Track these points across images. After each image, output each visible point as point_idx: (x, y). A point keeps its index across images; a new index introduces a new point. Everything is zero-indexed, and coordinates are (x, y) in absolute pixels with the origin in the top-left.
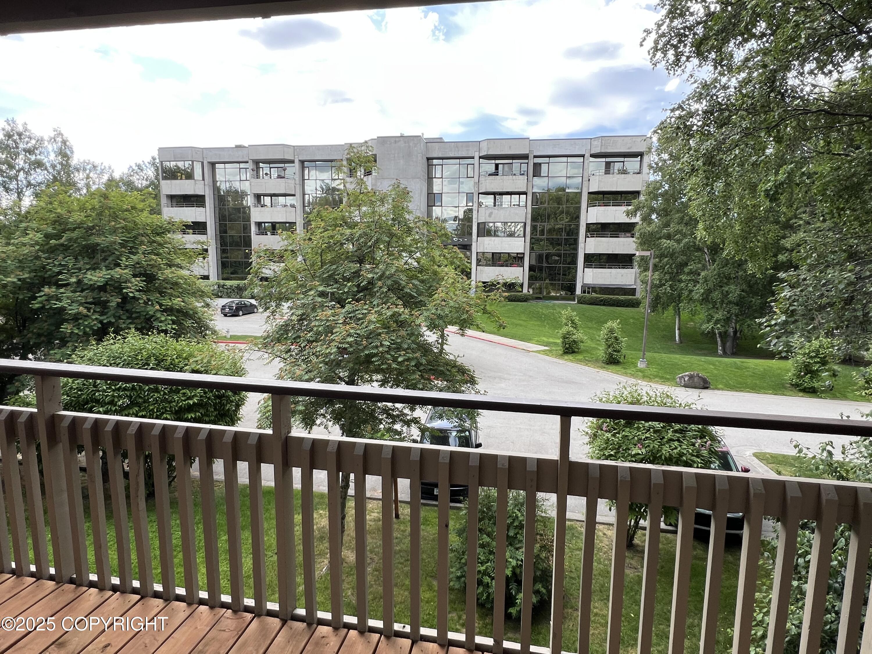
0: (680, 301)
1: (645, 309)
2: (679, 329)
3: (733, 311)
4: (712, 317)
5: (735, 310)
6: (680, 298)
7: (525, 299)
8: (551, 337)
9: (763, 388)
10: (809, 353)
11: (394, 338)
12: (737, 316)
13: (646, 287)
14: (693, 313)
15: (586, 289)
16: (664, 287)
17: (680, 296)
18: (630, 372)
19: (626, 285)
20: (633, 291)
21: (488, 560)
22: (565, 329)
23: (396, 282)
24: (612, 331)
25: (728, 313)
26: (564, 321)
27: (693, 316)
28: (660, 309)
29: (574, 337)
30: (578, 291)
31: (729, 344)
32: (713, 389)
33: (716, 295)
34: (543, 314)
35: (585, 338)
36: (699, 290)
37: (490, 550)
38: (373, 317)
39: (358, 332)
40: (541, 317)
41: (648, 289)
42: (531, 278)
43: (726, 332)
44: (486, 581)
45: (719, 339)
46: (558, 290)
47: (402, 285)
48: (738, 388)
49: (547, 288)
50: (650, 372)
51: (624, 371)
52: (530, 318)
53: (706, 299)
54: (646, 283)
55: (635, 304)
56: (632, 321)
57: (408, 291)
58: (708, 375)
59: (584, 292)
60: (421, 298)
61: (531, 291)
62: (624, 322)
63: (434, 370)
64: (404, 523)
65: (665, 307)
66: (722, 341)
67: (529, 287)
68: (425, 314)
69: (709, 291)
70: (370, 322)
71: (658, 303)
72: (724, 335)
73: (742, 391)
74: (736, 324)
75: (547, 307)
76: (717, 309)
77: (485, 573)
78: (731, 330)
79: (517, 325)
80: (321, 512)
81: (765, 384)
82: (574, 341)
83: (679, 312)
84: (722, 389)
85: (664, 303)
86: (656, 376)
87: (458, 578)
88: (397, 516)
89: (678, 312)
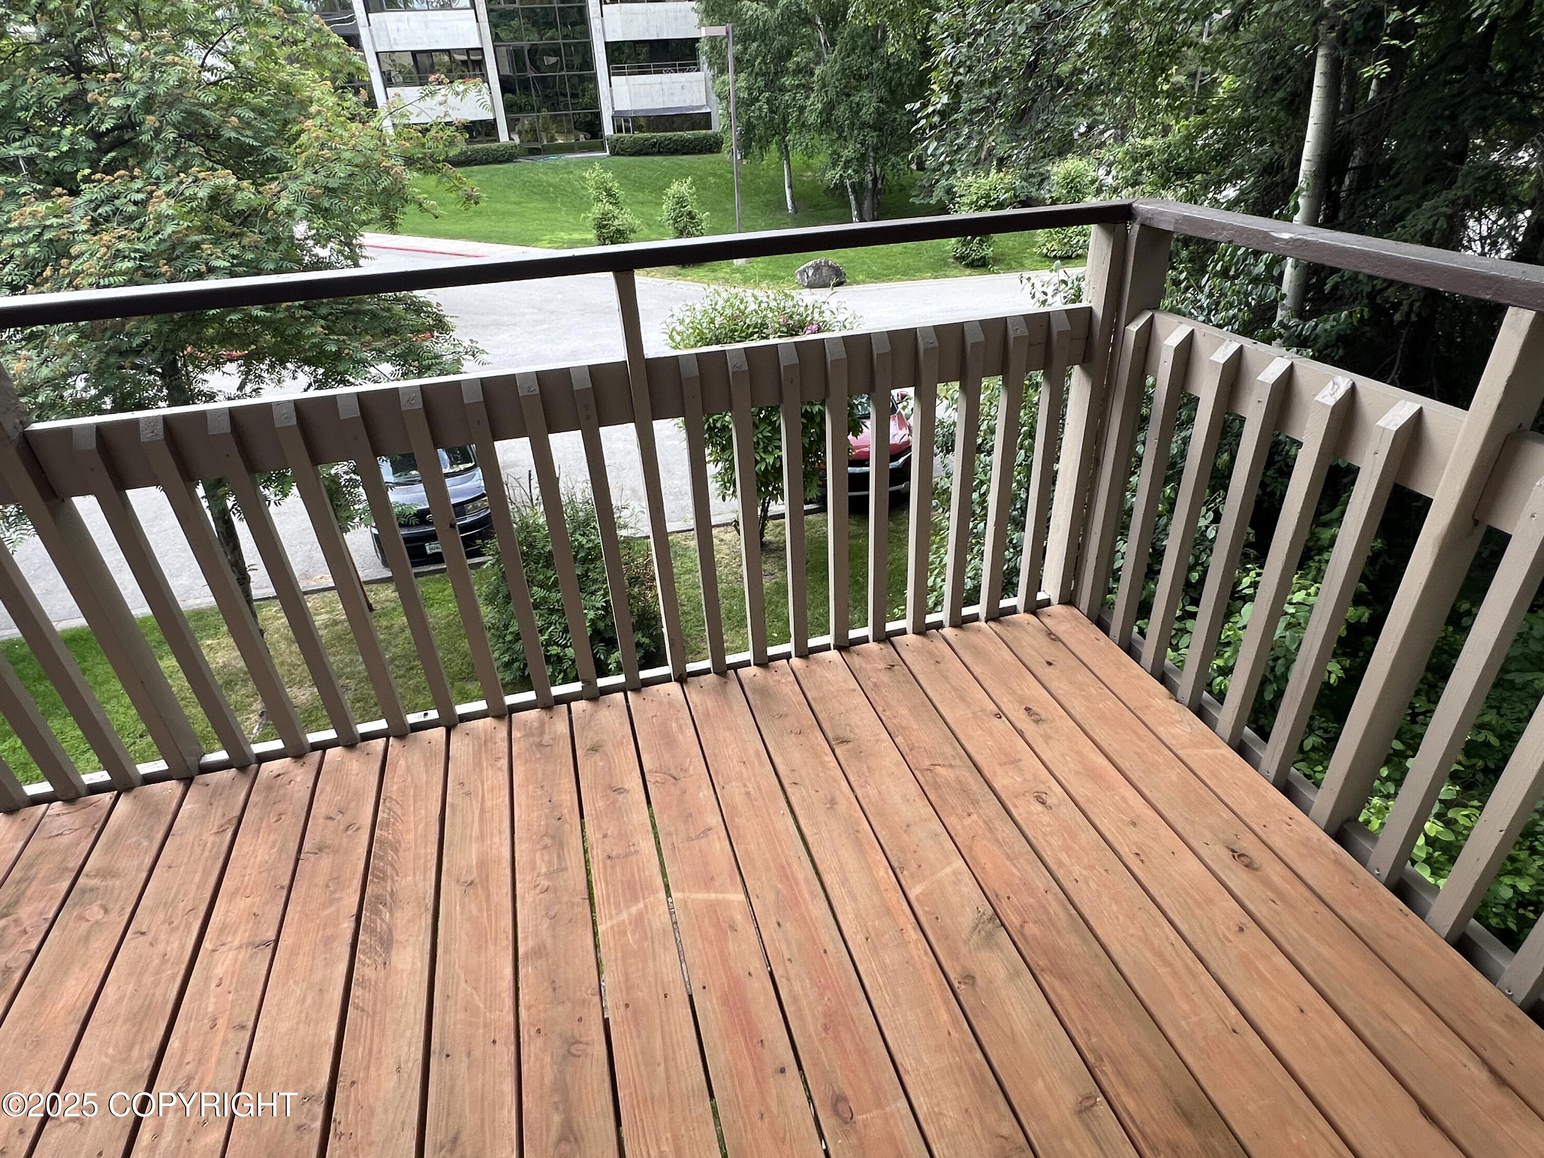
0: (787, 131)
1: (730, 154)
2: (790, 187)
3: (869, 141)
4: (840, 156)
5: (872, 138)
6: (785, 124)
7: (506, 157)
8: (574, 230)
9: (919, 270)
10: (977, 201)
11: (235, 252)
12: (875, 150)
13: (727, 108)
14: (810, 153)
15: (623, 121)
16: (757, 105)
17: (785, 121)
18: (722, 275)
19: (693, 108)
20: (704, 120)
21: (550, 624)
22: (597, 210)
23: (192, 116)
24: (681, 201)
25: (862, 144)
26: (593, 193)
27: (809, 157)
28: (757, 151)
29: (616, 222)
30: (608, 129)
31: (867, 204)
32: (850, 284)
33: (841, 112)
34: (550, 185)
35: (638, 222)
36: (815, 103)
37: (549, 609)
38: (164, 205)
39: (141, 246)
40: (548, 192)
41: (731, 110)
42: (509, 108)
43: (861, 183)
44: (553, 652)
45: (852, 198)
46: (569, 132)
47: (214, 124)
48: (886, 276)
49: (546, 130)
50: (753, 271)
51: (712, 275)
52: (527, 195)
53: (827, 122)
54: (727, 98)
55: (712, 146)
56: (712, 180)
57: (233, 135)
58: (842, 260)
59: (620, 131)
60: (269, 151)
61: (517, 140)
62: (700, 183)
63: (352, 313)
64: (385, 615)
65: (764, 146)
66: (856, 199)
67: (511, 130)
68: (293, 186)
69: (830, 107)
70: (159, 218)
71: (751, 140)
72: (858, 189)
73: (890, 280)
74: (875, 165)
75: (555, 168)
76: (845, 139)
77: (550, 642)
78: (869, 178)
79: (504, 213)
80: (209, 642)
81: (921, 264)
82: (618, 231)
83: (788, 152)
84: (864, 282)
85: (761, 138)
86: (764, 277)
87: (508, 665)
88: (371, 608)
89: (785, 152)
